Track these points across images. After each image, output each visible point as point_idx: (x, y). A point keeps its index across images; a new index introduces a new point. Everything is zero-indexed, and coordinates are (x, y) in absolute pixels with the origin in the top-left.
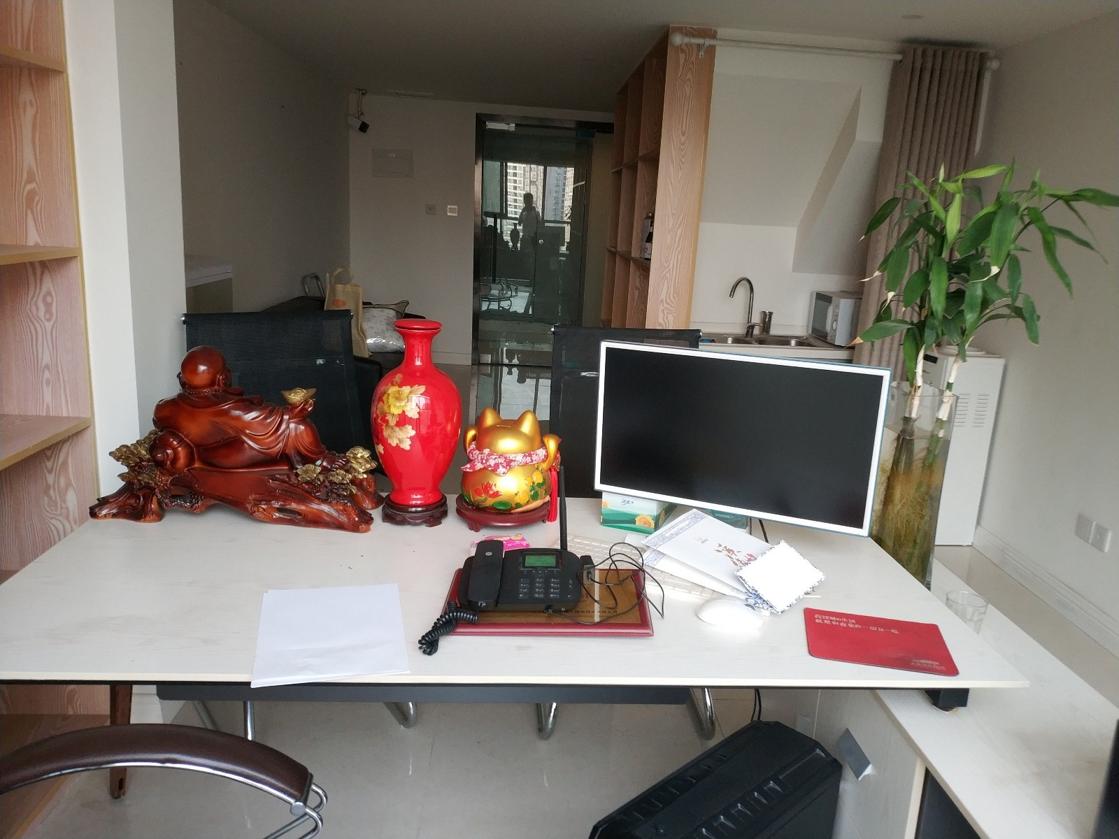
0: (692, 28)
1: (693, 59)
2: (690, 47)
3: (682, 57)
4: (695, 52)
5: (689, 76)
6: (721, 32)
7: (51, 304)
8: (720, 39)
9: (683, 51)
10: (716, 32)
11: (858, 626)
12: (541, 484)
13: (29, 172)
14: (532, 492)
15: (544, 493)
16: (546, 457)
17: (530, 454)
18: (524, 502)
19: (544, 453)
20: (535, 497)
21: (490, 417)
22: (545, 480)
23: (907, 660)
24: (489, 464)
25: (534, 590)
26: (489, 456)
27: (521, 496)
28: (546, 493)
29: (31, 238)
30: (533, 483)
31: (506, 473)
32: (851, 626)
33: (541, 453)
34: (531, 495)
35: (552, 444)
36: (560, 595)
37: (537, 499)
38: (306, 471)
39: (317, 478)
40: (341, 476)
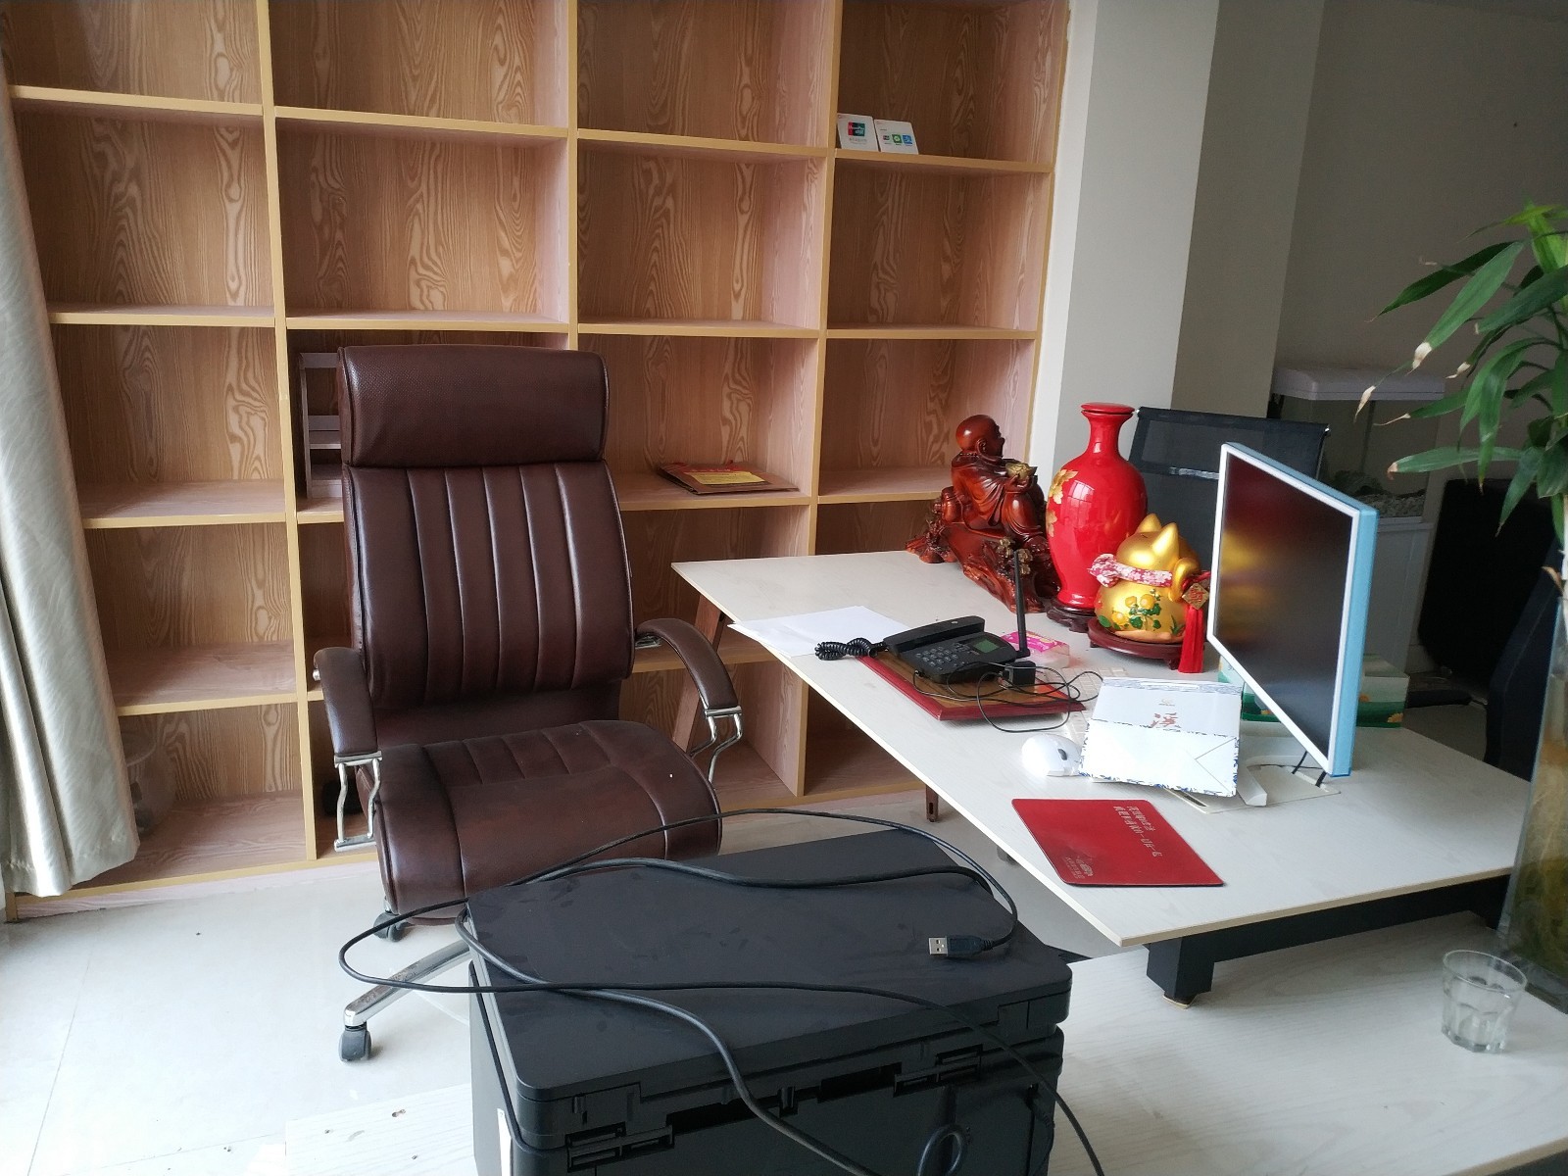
7: (1016, 382)
11: (1139, 831)
12: (1149, 612)
13: (1023, 265)
14: (1133, 617)
15: (1152, 624)
16: (1168, 583)
17: (1142, 572)
18: (1121, 624)
19: (1165, 577)
20: (1137, 624)
21: (1148, 525)
22: (1160, 609)
23: (1073, 855)
24: (1095, 567)
25: (931, 656)
26: (1105, 560)
27: (1119, 616)
28: (1158, 625)
29: (1014, 322)
30: (1136, 605)
31: (1111, 585)
32: (1133, 828)
33: (1163, 576)
34: (1131, 620)
35: (1181, 569)
36: (937, 665)
37: (1139, 628)
38: (1003, 542)
39: (1005, 550)
40: (1023, 555)
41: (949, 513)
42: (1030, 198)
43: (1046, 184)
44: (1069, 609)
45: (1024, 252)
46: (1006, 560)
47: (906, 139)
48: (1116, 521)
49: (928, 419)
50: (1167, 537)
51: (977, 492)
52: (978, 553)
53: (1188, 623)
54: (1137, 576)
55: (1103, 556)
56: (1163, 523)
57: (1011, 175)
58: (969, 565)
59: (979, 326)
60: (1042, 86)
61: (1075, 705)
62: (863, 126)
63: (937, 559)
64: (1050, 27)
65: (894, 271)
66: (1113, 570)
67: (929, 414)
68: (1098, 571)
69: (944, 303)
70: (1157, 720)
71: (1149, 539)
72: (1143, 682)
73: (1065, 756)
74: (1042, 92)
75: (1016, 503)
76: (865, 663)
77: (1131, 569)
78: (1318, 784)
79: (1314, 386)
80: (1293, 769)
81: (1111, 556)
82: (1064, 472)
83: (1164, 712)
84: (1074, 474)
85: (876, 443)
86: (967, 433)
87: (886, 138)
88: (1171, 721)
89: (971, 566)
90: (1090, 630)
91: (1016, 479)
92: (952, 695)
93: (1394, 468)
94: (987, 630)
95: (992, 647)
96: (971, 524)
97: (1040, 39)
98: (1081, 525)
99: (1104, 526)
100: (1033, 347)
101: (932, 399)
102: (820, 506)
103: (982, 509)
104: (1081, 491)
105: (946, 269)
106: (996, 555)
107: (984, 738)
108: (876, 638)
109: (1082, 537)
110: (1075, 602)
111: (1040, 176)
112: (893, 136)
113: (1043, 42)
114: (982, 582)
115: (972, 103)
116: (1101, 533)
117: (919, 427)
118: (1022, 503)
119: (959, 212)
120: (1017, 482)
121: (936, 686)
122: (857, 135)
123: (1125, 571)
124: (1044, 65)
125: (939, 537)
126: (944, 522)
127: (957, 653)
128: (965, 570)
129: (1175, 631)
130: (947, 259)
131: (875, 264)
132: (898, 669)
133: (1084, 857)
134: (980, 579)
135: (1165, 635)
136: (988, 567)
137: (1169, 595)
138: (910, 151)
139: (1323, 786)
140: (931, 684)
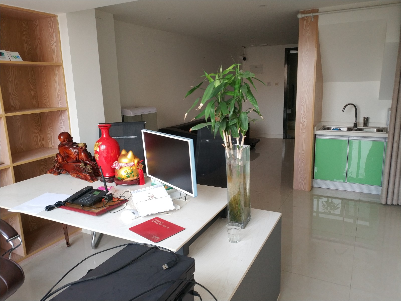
0: (309, 10)
1: (310, 22)
2: (308, 17)
3: (305, 22)
4: (310, 19)
5: (308, 28)
6: (320, 9)
7: (64, 121)
8: (320, 12)
9: (305, 20)
10: (318, 10)
11: (161, 224)
12: (131, 173)
13: (58, 90)
14: (127, 175)
15: (132, 176)
16: (134, 165)
17: (127, 164)
18: (124, 178)
19: (133, 164)
20: (128, 177)
21: (123, 152)
22: (133, 172)
23: (152, 235)
24: (114, 165)
25: (83, 200)
26: (116, 163)
27: (124, 176)
28: (133, 176)
29: (59, 105)
30: (127, 172)
31: (119, 169)
32: (159, 224)
33: (132, 164)
34: (127, 176)
35: (136, 161)
36: (87, 202)
37: (129, 177)
38: (82, 165)
39: (83, 167)
40: (89, 167)
41: (60, 160)
42: (57, 72)
43: (61, 68)
44: (106, 178)
45: (58, 86)
46: (84, 169)
47: (18, 57)
48: (114, 153)
49: (36, 135)
50: (130, 154)
51: (70, 153)
52: (74, 169)
53: (140, 173)
54: (126, 165)
55: (115, 162)
56: (128, 152)
57: (49, 66)
58: (72, 173)
59: (47, 108)
60: (53, 42)
61: (126, 201)
62: (3, 53)
63: (59, 173)
64: (53, 27)
65: (16, 94)
66: (119, 165)
67: (36, 133)
68: (115, 166)
69: (34, 102)
70: (150, 198)
71: (125, 155)
72: (141, 190)
73: (134, 214)
74: (54, 43)
75: (82, 153)
76: (62, 208)
77: (124, 164)
78: (185, 201)
79: (131, 112)
80: (179, 199)
81: (117, 162)
82: (98, 143)
83: (150, 195)
84: (101, 143)
85: (22, 145)
86: (62, 137)
87: (11, 57)
88: (153, 197)
89: (73, 173)
90: (115, 181)
91: (81, 147)
92: (95, 208)
93: (191, 130)
94: (93, 189)
95: (98, 193)
96: (69, 162)
97: (50, 29)
98: (105, 156)
99: (111, 155)
100: (67, 112)
101: (36, 129)
102: (14, 167)
103: (73, 157)
104: (103, 147)
105: (32, 93)
106: (80, 168)
107: (108, 216)
108: (63, 200)
109: (106, 158)
110: (107, 176)
111: (59, 66)
112: (14, 56)
113: (51, 30)
114: (77, 177)
115: (30, 46)
116: (111, 157)
117: (34, 138)
118: (84, 153)
119: (33, 77)
120: (82, 148)
121: (89, 208)
122: (2, 56)
123: (122, 165)
124: (53, 36)
125: (58, 167)
126: (60, 163)
127: (90, 197)
128: (71, 175)
129: (138, 176)
130: (32, 90)
131: (10, 93)
132: (74, 206)
133: (155, 235)
134: (77, 176)
135: (135, 178)
136: (79, 172)
137: (134, 168)
138: (20, 60)
139: (186, 200)
140: (86, 207)
